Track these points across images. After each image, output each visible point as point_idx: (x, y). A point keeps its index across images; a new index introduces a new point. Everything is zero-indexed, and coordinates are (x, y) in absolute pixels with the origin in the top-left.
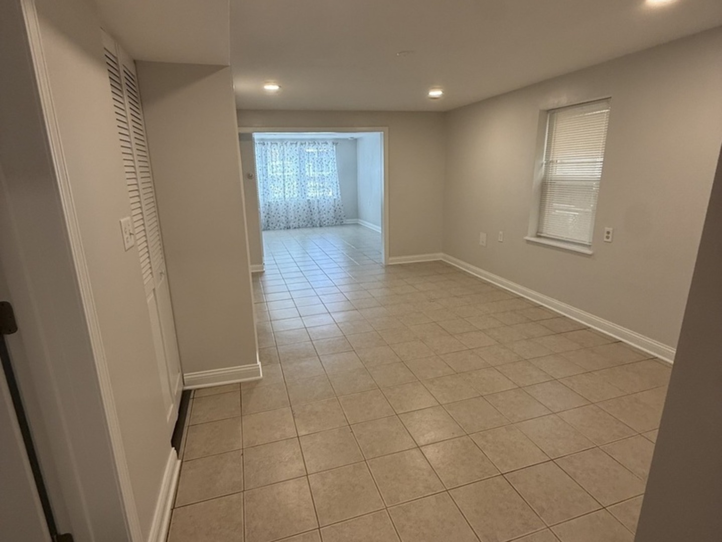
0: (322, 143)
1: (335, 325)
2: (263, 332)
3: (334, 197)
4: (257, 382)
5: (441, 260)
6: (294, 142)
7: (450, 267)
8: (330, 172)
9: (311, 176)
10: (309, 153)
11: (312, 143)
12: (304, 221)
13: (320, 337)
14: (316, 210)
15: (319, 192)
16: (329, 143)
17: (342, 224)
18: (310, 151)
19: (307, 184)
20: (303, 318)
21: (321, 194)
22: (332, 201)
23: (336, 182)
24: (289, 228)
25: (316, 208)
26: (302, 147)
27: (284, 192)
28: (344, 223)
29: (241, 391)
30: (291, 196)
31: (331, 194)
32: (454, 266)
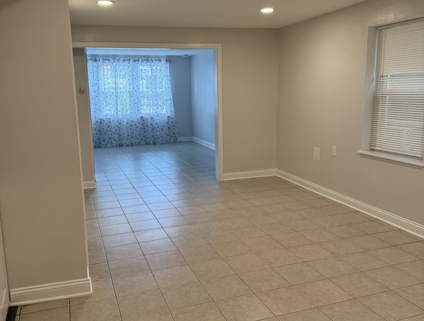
0: (155, 60)
1: (169, 240)
2: (94, 248)
3: (168, 115)
4: (87, 297)
5: (276, 176)
6: (127, 59)
7: (286, 182)
8: (164, 89)
9: (145, 93)
10: (142, 70)
11: (145, 60)
12: (137, 139)
13: (153, 252)
14: (149, 128)
15: (153, 110)
16: (162, 61)
17: (176, 142)
18: (143, 68)
19: (140, 101)
20: (135, 233)
21: (154, 112)
22: (165, 118)
23: (170, 100)
24: (121, 145)
25: (149, 126)
26: (135, 64)
27: (117, 109)
28: (178, 140)
29: (70, 306)
30: (124, 113)
31: (164, 111)
32: (289, 182)
